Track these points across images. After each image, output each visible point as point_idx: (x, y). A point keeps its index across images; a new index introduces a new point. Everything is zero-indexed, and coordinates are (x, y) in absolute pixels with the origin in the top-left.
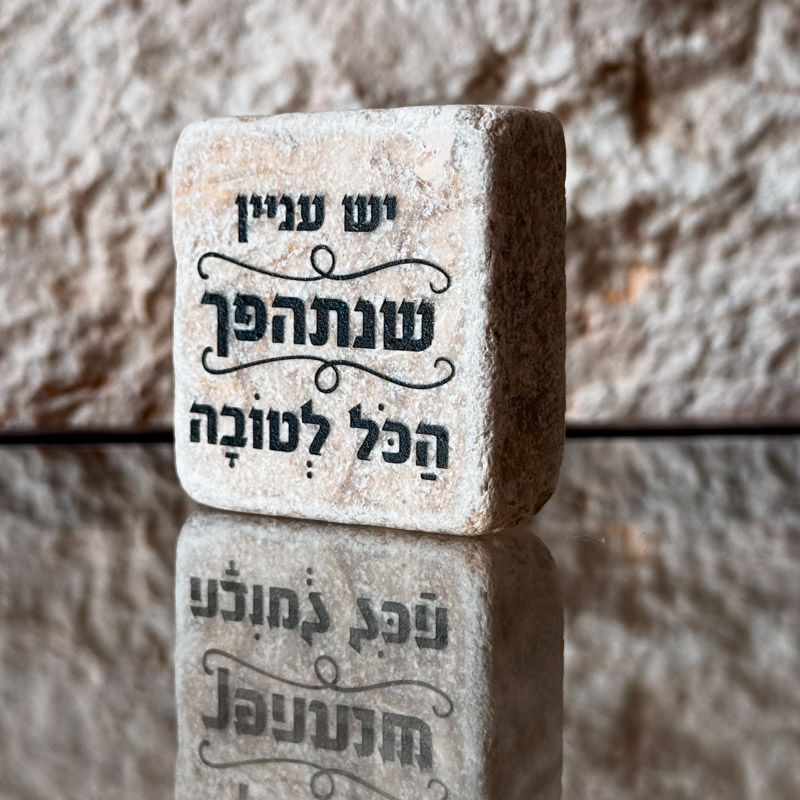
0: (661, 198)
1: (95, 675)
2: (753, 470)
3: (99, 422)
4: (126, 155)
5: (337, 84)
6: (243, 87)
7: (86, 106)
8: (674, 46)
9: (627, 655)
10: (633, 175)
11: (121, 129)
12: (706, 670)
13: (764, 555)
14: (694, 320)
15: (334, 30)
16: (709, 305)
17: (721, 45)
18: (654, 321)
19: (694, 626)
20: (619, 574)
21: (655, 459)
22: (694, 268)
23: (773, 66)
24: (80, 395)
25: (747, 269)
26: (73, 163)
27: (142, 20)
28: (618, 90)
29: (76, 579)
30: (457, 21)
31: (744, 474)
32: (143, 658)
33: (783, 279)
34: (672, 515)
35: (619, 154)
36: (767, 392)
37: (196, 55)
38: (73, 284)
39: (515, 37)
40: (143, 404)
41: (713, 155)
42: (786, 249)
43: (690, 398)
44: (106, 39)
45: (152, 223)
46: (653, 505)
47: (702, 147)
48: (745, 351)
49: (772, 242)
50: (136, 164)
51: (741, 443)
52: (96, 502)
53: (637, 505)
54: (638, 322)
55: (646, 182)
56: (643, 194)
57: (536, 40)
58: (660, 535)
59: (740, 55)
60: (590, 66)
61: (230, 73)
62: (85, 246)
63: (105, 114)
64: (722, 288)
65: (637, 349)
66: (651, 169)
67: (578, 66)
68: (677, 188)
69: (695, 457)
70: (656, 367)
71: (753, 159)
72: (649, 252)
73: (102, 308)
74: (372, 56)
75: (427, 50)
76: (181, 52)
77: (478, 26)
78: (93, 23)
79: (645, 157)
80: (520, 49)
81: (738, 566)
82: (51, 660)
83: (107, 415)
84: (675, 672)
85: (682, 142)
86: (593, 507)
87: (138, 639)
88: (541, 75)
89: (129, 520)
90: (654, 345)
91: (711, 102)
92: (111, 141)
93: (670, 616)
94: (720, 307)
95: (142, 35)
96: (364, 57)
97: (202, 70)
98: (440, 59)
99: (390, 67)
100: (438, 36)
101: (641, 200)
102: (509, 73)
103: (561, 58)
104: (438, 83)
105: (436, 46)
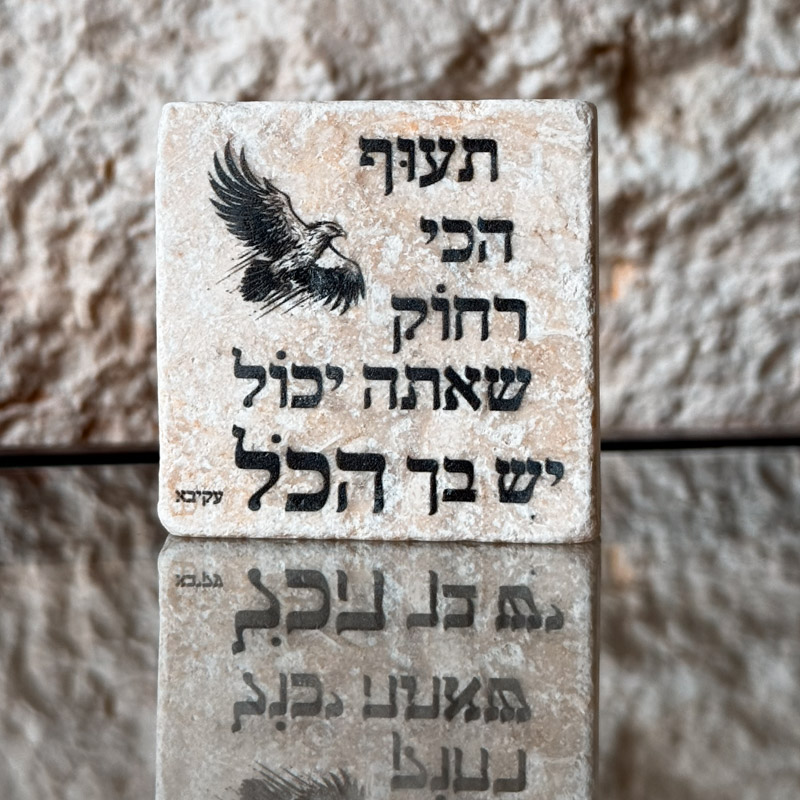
0: (650, 189)
2: (745, 486)
3: (33, 441)
4: (72, 141)
5: (309, 65)
6: (203, 67)
7: (26, 87)
8: (665, 27)
9: (618, 690)
10: (619, 164)
11: (67, 111)
12: (702, 708)
13: (758, 577)
14: (682, 322)
16: (698, 305)
17: (713, 26)
18: (640, 323)
19: (688, 657)
21: (642, 474)
22: (680, 266)
23: (764, 48)
24: (12, 411)
25: (737, 267)
26: (12, 150)
28: (606, 73)
29: (8, 621)
31: (735, 489)
32: (88, 708)
33: (774, 278)
34: (660, 534)
35: (605, 140)
36: (758, 399)
37: (149, 31)
39: (499, 14)
40: (83, 419)
41: (703, 142)
42: (777, 245)
43: (678, 406)
44: (49, 13)
45: (100, 215)
46: (639, 525)
47: (691, 135)
48: (735, 354)
49: (763, 237)
50: (82, 151)
51: (731, 455)
52: (32, 532)
53: (623, 525)
54: (622, 324)
55: (634, 172)
56: (632, 184)
57: (521, 20)
58: (647, 559)
59: (730, 37)
60: (578, 49)
61: (188, 51)
62: (22, 243)
63: (47, 97)
64: (710, 287)
65: (621, 354)
66: (640, 159)
67: (566, 47)
68: (666, 180)
69: (684, 472)
70: (642, 372)
71: (744, 148)
72: (634, 247)
73: (39, 312)
74: (346, 33)
75: (405, 29)
76: (136, 30)
79: (633, 144)
80: (504, 28)
81: (731, 590)
83: (42, 434)
84: (668, 709)
85: (670, 129)
87: (81, 686)
88: (525, 57)
89: (68, 552)
90: (638, 348)
91: (700, 86)
92: (55, 127)
93: (662, 647)
94: (709, 308)
95: (89, 8)
96: (338, 35)
97: (156, 47)
98: (419, 37)
99: (366, 45)
100: (416, 12)
101: (629, 192)
102: (492, 53)
103: (548, 38)
104: (417, 64)
105: (414, 23)
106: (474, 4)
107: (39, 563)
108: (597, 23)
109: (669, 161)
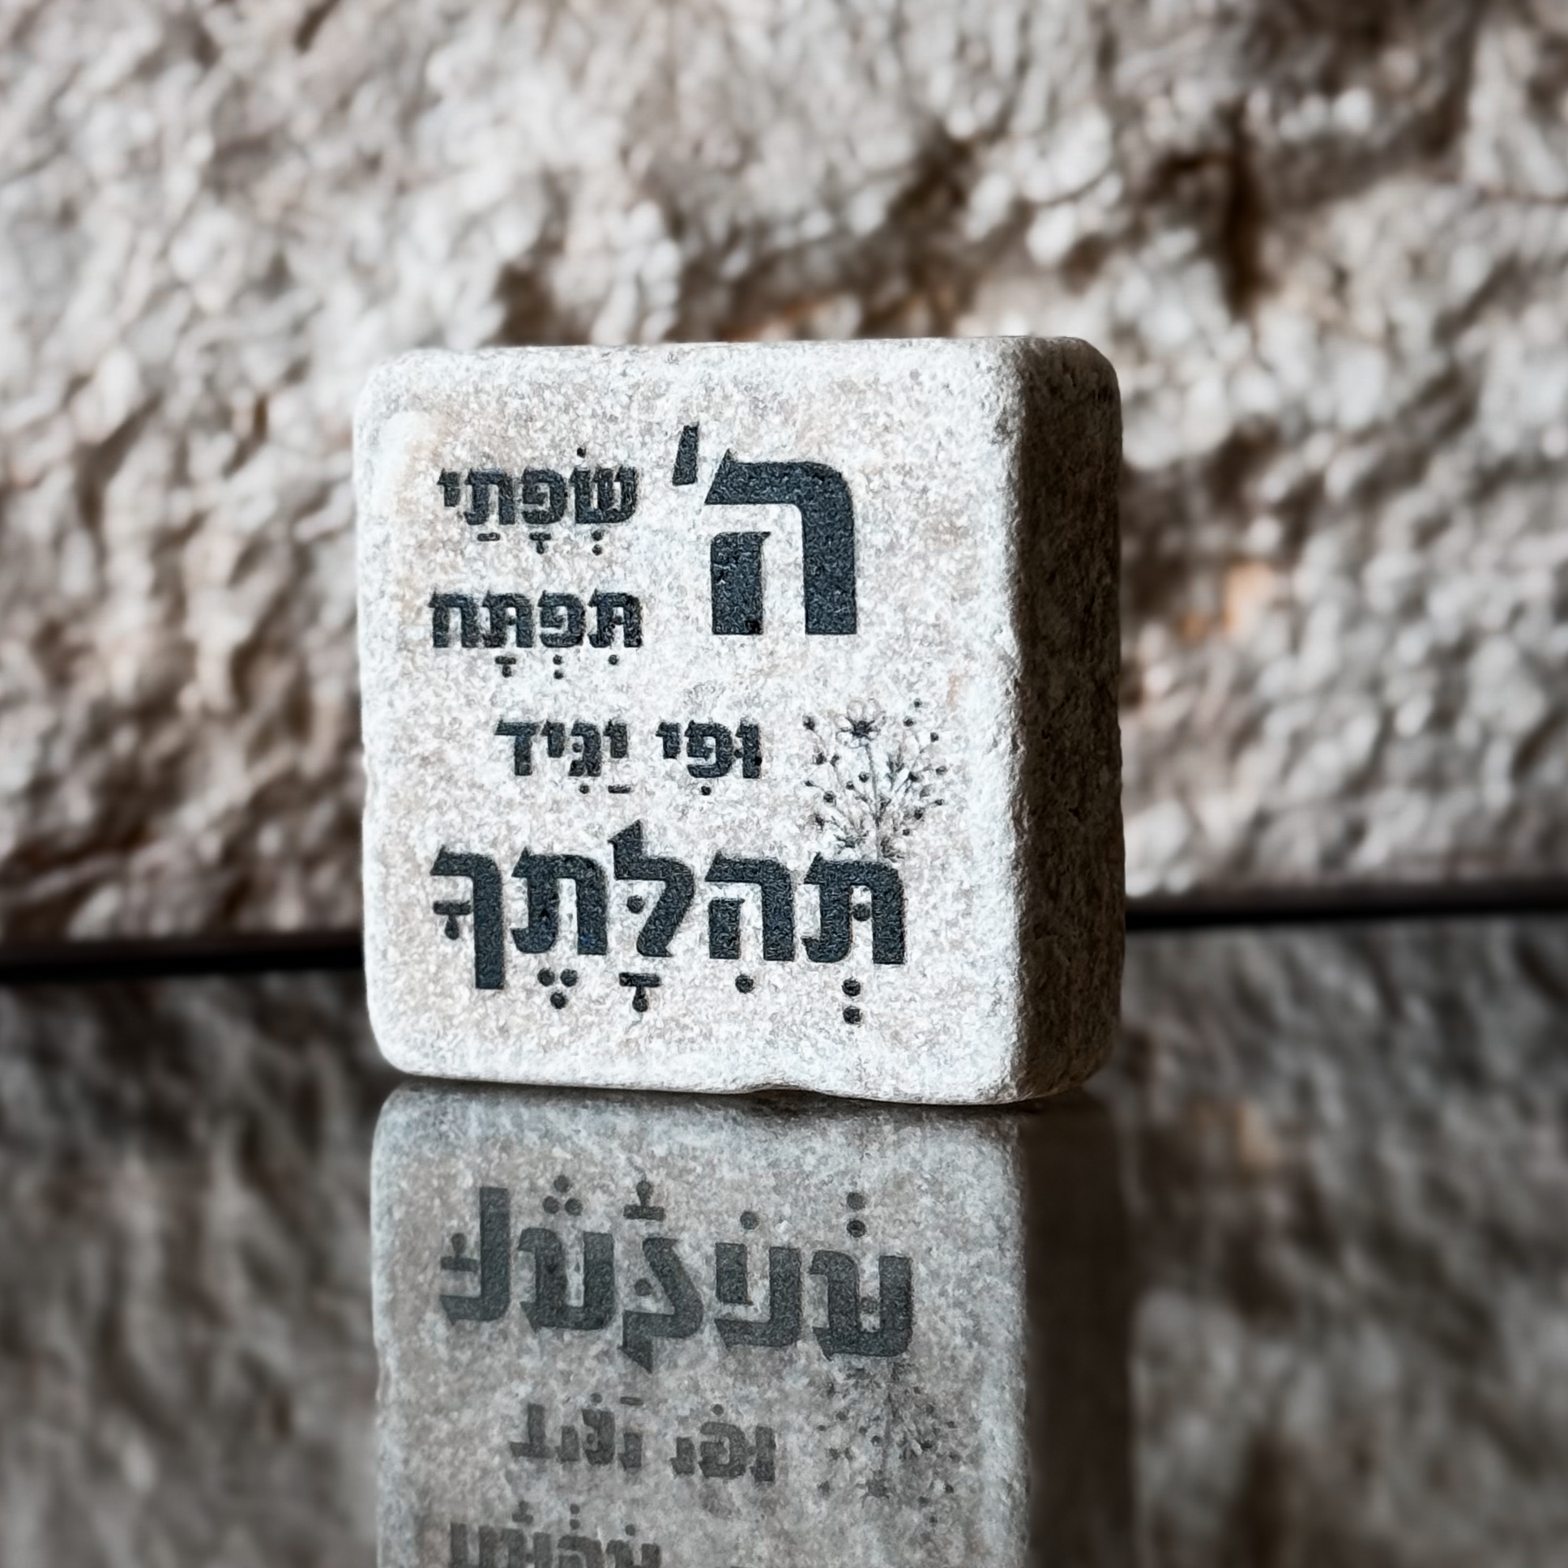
0: (1290, 426)
2: (1491, 985)
3: (130, 927)
4: (190, 366)
5: (628, 209)
7: (101, 266)
8: (1309, 117)
9: (1247, 1375)
10: (1230, 379)
11: (176, 310)
12: (1409, 1402)
13: (1516, 1156)
14: (1361, 674)
15: (623, 96)
16: (1391, 641)
17: (1403, 112)
18: (1273, 681)
19: (1381, 1309)
20: (1223, 1206)
21: (1291, 967)
22: (1354, 567)
23: (1504, 152)
24: (89, 868)
25: (1465, 563)
26: (78, 383)
27: (217, 82)
28: (1200, 207)
29: (91, 1260)
30: (870, 74)
31: (1471, 990)
32: (241, 1422)
33: (1537, 586)
34: (1326, 1077)
35: (1201, 334)
36: (1513, 817)
37: (330, 155)
38: (74, 635)
39: (988, 105)
40: (223, 881)
41: (1390, 337)
42: (1541, 523)
43: (1356, 833)
44: (142, 126)
45: (245, 501)
46: (1285, 1059)
47: (1368, 319)
48: (1466, 732)
49: (1512, 508)
50: (209, 382)
51: (1462, 930)
52: (132, 1094)
53: (1254, 1060)
54: (1245, 681)
55: (1259, 394)
56: (1259, 419)
57: (1029, 114)
58: (1302, 1123)
59: (1437, 134)
60: (1141, 164)
61: (402, 189)
62: (101, 554)
63: (140, 284)
64: (1413, 606)
65: (1247, 734)
66: (1267, 368)
67: (1118, 164)
68: (1320, 407)
70: (1287, 769)
71: (1471, 341)
72: (1265, 534)
73: (139, 683)
74: (698, 149)
75: (809, 137)
76: (302, 150)
77: (911, 83)
78: (114, 92)
79: (1255, 340)
80: (998, 131)
81: (1466, 1183)
82: (41, 1434)
83: (146, 913)
84: (1344, 1408)
85: (1329, 309)
86: (1166, 1067)
87: (227, 1379)
88: (1040, 184)
89: (199, 1128)
90: (1278, 726)
91: (1383, 229)
92: (159, 336)
93: (1333, 1292)
94: (1412, 645)
95: (217, 114)
96: (682, 152)
97: (345, 182)
98: (838, 153)
99: (735, 171)
100: (830, 105)
101: (1252, 431)
102: (978, 175)
103: (1082, 147)
104: (834, 201)
105: (827, 125)
106: (941, 87)
107: (148, 1153)
108: (1177, 115)
109: (1323, 370)
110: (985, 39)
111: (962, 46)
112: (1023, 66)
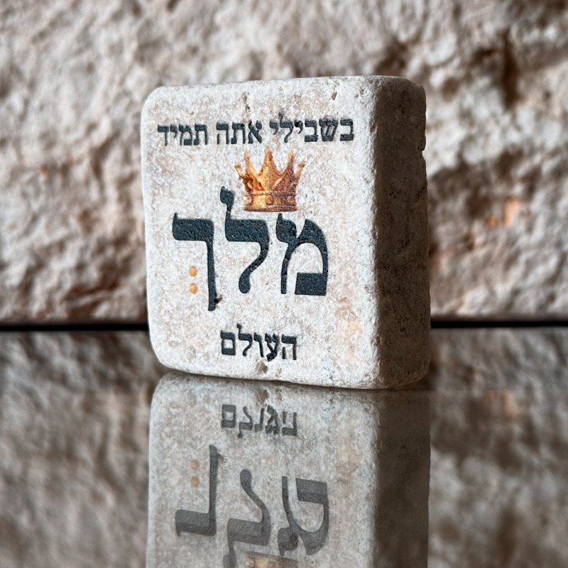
0: (526, 149)
1: (110, 499)
3: (113, 315)
4: (130, 121)
6: (214, 71)
7: (102, 86)
8: (535, 35)
9: (502, 488)
10: (504, 132)
11: (125, 102)
14: (554, 240)
15: (279, 27)
16: (565, 229)
18: (523, 241)
19: (553, 468)
20: (498, 428)
21: (525, 344)
22: (553, 201)
24: (100, 295)
26: (92, 127)
27: (140, 22)
28: (492, 68)
29: (97, 429)
30: (370, 20)
34: (537, 384)
35: (493, 115)
37: (179, 47)
38: (95, 215)
39: (413, 30)
41: (565, 116)
43: (552, 298)
44: (115, 37)
46: (523, 378)
47: (557, 111)
50: (136, 128)
52: (111, 373)
53: (511, 378)
54: (511, 241)
55: (514, 137)
56: (513, 145)
57: (428, 33)
58: (528, 400)
60: (468, 52)
61: (205, 60)
62: (102, 188)
63: (114, 91)
65: (511, 262)
66: (518, 128)
67: (459, 51)
68: (538, 142)
69: (555, 343)
70: (525, 275)
72: (518, 189)
73: (114, 232)
74: (306, 46)
75: (347, 42)
76: (169, 46)
77: (385, 22)
78: (106, 25)
79: (514, 118)
80: (417, 40)
82: (79, 488)
83: (119, 310)
84: (538, 502)
85: (542, 107)
86: (478, 378)
87: (140, 472)
88: (432, 59)
89: (135, 386)
90: (523, 258)
91: (563, 76)
92: (119, 111)
93: (535, 461)
95: (140, 33)
96: (300, 47)
97: (184, 58)
98: (357, 48)
99: (320, 53)
100: (355, 31)
101: (511, 150)
102: (410, 56)
103: (447, 46)
104: (356, 66)
105: (354, 38)
106: (396, 23)
107: (116, 393)
108: (482, 35)
109: (539, 128)
110: (413, 7)
111: (403, 8)
112: (426, 16)
